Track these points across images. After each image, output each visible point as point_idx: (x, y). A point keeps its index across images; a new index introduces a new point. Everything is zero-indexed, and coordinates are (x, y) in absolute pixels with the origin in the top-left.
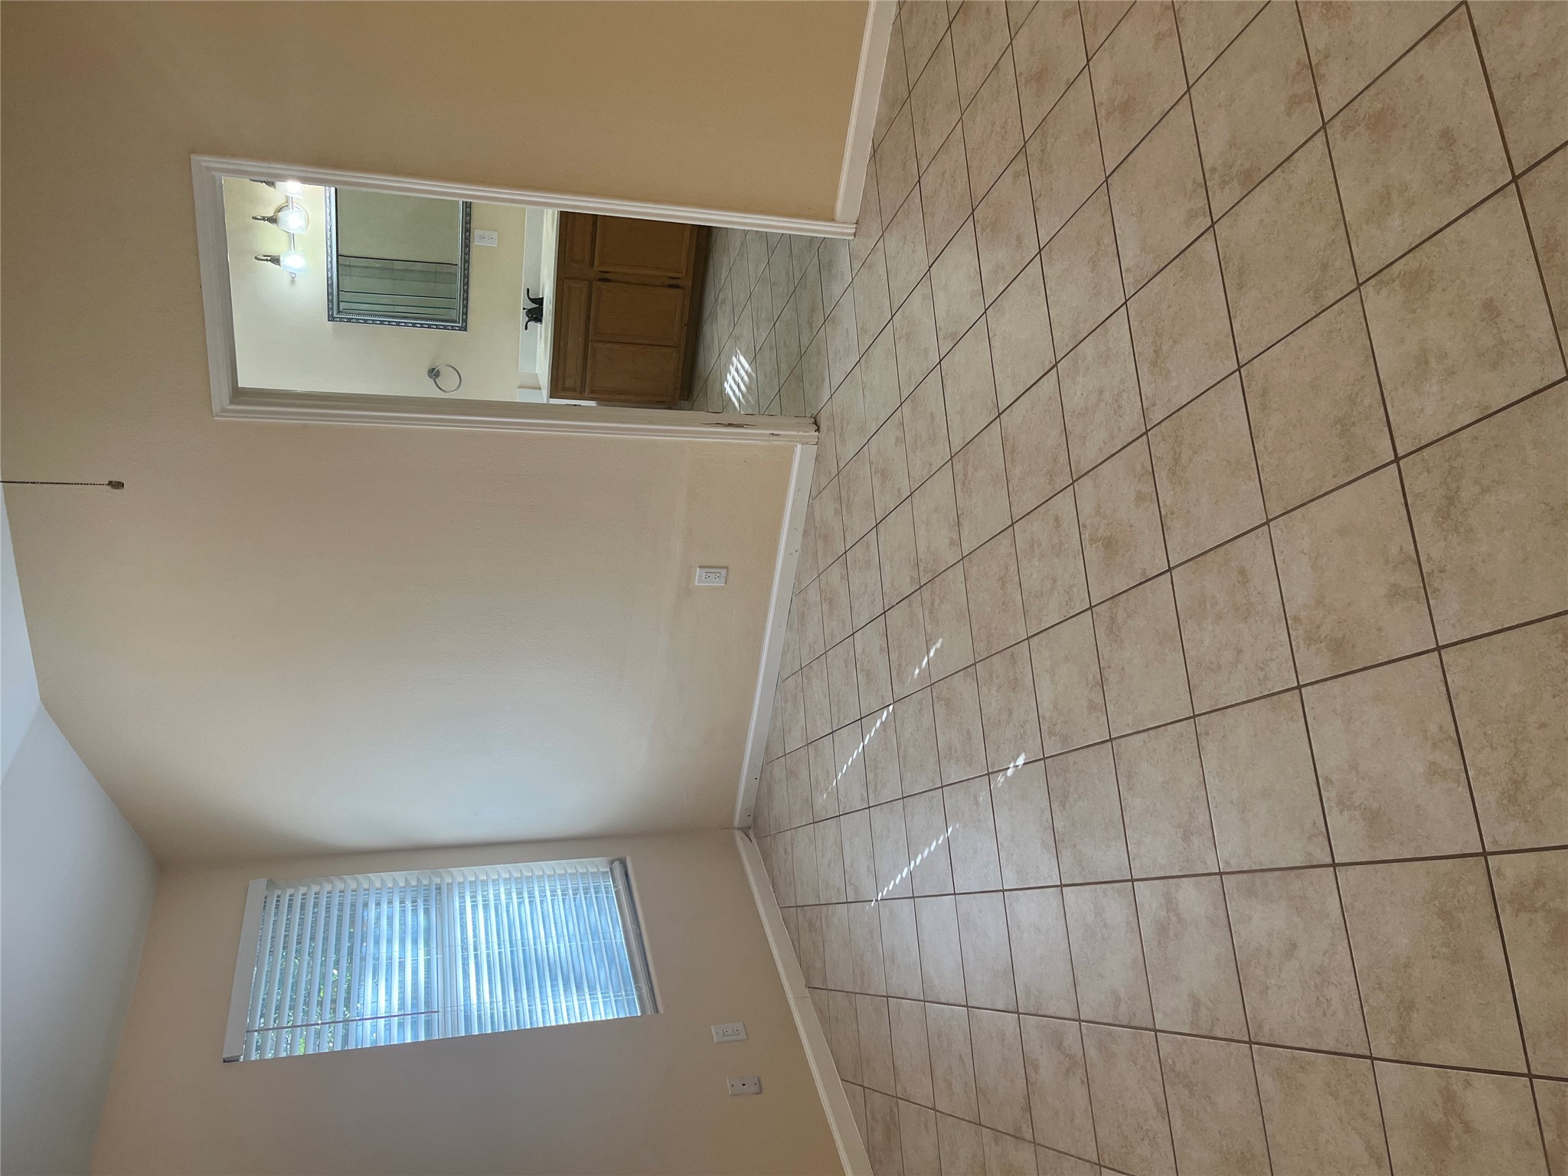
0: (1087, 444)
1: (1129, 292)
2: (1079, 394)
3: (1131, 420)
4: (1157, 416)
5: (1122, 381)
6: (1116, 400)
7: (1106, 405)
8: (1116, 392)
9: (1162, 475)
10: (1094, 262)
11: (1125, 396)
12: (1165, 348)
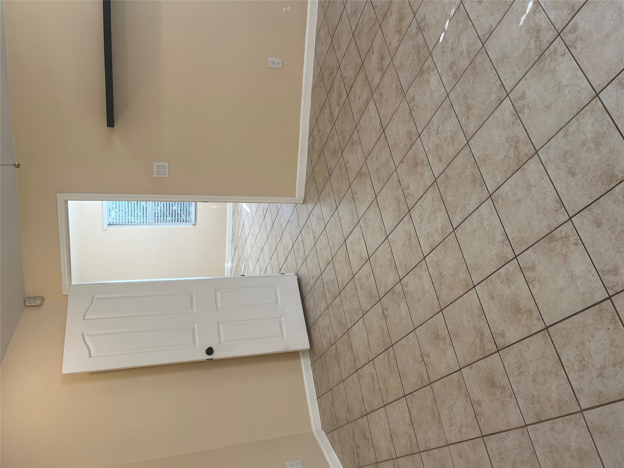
0: (431, 199)
1: (423, 262)
2: (439, 219)
3: (415, 214)
4: (407, 218)
5: (420, 227)
6: (422, 220)
7: (426, 217)
8: (422, 223)
9: (402, 198)
10: (441, 276)
11: (419, 222)
12: (408, 241)
